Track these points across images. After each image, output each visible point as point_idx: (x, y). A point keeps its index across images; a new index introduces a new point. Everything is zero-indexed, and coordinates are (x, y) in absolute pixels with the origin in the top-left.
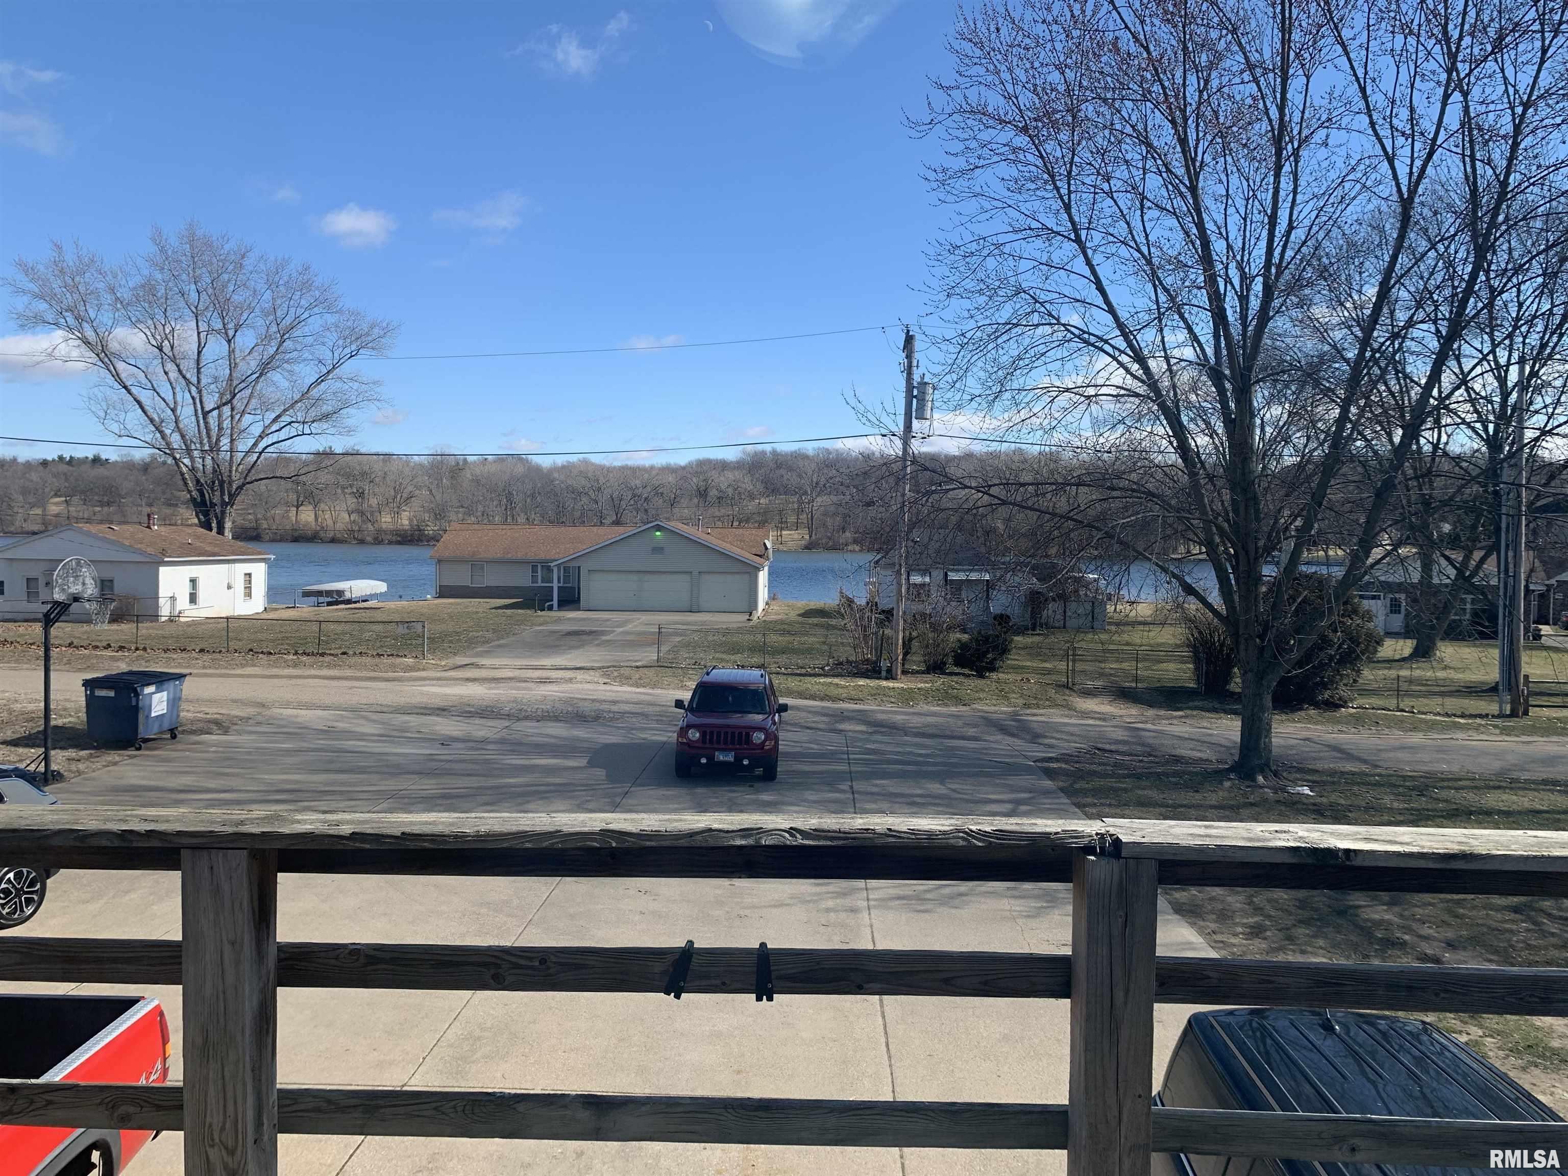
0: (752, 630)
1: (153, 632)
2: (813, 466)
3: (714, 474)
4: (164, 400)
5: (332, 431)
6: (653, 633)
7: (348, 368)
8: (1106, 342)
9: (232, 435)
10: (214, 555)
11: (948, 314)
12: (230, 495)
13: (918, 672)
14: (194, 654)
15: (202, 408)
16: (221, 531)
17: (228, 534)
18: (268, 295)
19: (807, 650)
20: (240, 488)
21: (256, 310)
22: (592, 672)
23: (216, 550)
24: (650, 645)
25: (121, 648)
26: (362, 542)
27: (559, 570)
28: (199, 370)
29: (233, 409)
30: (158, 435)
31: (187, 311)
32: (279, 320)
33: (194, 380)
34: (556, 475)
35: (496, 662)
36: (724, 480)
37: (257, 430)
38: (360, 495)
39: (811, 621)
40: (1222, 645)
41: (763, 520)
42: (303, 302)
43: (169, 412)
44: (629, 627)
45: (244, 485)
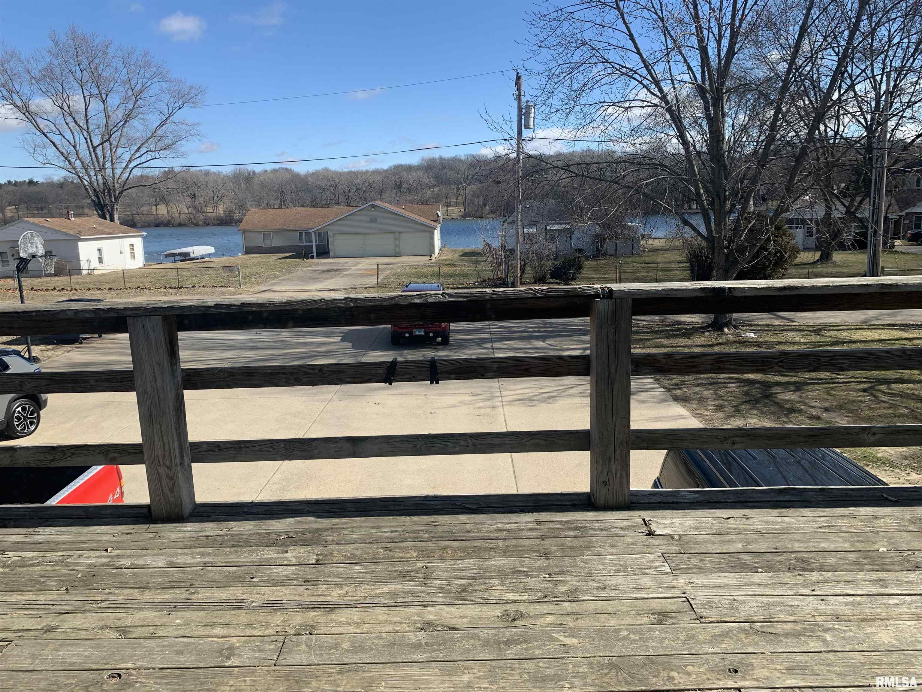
0: (433, 265)
1: (80, 281)
2: (465, 166)
3: (405, 174)
4: (68, 141)
5: (173, 155)
6: (374, 269)
7: (178, 116)
8: (635, 72)
9: (112, 161)
10: (110, 234)
11: (540, 58)
12: (115, 198)
13: (529, 283)
14: (106, 291)
15: (92, 145)
16: (112, 220)
17: (117, 221)
18: (124, 71)
19: (465, 274)
20: (121, 193)
21: (119, 81)
22: (339, 292)
23: (111, 231)
24: (374, 275)
25: (63, 289)
26: (197, 225)
27: (315, 235)
28: (87, 120)
29: (111, 144)
30: (67, 163)
31: (75, 83)
32: (133, 87)
33: (85, 127)
34: (309, 179)
35: (284, 288)
36: (411, 177)
37: (127, 157)
38: (193, 196)
39: (467, 258)
40: (707, 257)
41: (436, 200)
42: (147, 75)
43: (72, 148)
44: (359, 266)
45: (123, 191)
